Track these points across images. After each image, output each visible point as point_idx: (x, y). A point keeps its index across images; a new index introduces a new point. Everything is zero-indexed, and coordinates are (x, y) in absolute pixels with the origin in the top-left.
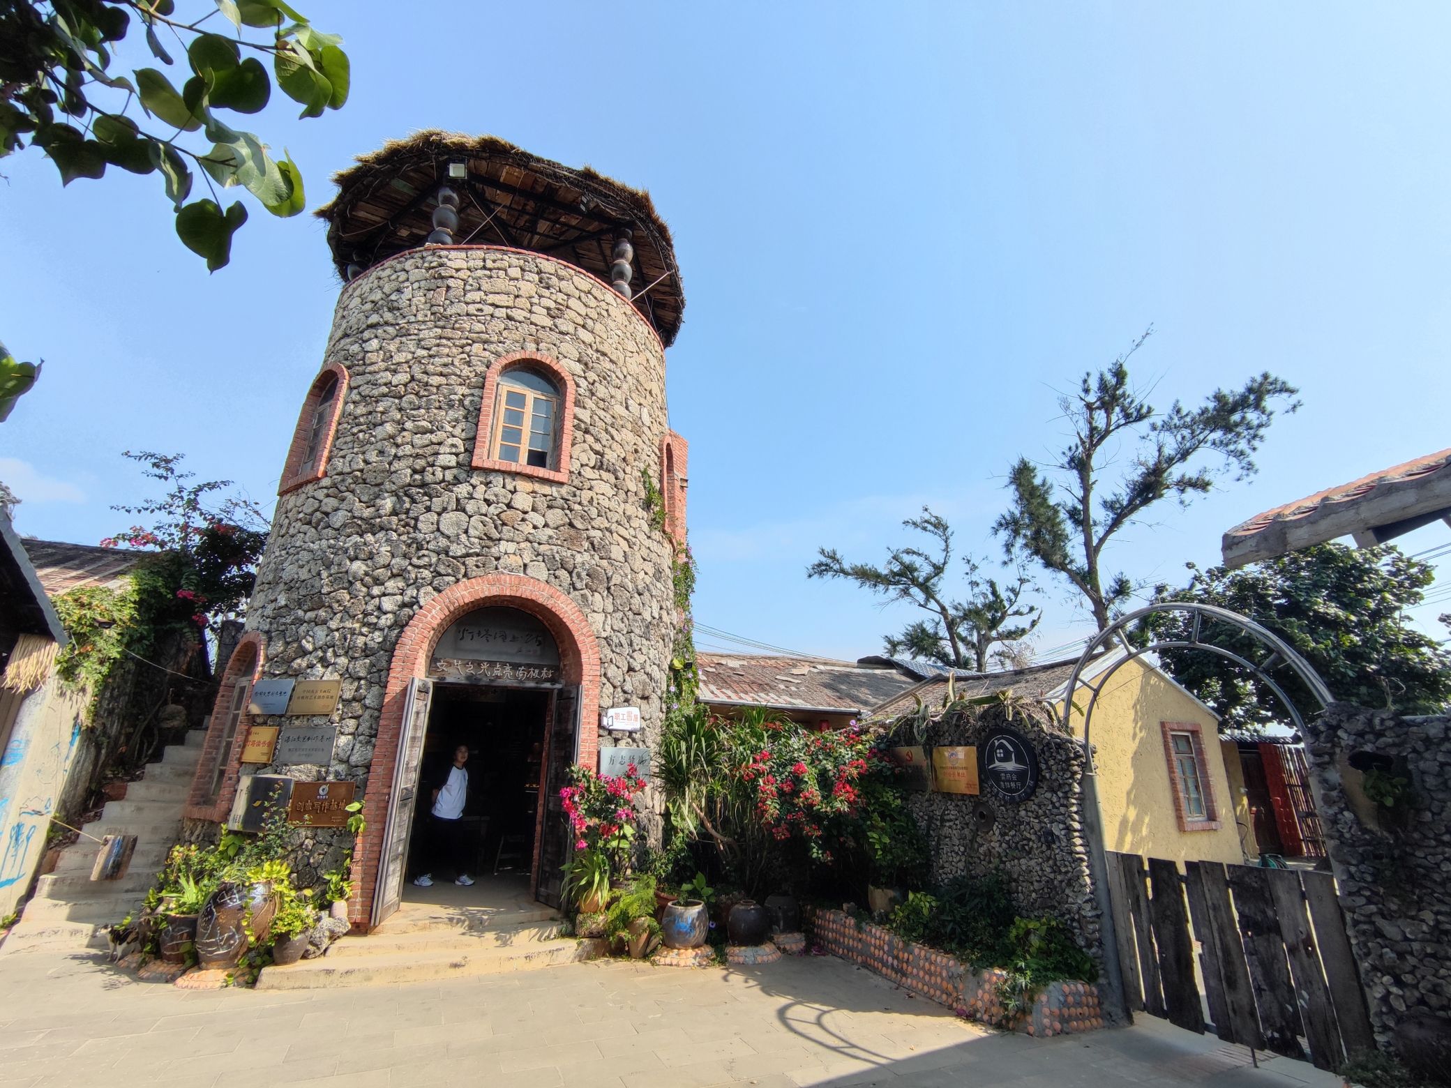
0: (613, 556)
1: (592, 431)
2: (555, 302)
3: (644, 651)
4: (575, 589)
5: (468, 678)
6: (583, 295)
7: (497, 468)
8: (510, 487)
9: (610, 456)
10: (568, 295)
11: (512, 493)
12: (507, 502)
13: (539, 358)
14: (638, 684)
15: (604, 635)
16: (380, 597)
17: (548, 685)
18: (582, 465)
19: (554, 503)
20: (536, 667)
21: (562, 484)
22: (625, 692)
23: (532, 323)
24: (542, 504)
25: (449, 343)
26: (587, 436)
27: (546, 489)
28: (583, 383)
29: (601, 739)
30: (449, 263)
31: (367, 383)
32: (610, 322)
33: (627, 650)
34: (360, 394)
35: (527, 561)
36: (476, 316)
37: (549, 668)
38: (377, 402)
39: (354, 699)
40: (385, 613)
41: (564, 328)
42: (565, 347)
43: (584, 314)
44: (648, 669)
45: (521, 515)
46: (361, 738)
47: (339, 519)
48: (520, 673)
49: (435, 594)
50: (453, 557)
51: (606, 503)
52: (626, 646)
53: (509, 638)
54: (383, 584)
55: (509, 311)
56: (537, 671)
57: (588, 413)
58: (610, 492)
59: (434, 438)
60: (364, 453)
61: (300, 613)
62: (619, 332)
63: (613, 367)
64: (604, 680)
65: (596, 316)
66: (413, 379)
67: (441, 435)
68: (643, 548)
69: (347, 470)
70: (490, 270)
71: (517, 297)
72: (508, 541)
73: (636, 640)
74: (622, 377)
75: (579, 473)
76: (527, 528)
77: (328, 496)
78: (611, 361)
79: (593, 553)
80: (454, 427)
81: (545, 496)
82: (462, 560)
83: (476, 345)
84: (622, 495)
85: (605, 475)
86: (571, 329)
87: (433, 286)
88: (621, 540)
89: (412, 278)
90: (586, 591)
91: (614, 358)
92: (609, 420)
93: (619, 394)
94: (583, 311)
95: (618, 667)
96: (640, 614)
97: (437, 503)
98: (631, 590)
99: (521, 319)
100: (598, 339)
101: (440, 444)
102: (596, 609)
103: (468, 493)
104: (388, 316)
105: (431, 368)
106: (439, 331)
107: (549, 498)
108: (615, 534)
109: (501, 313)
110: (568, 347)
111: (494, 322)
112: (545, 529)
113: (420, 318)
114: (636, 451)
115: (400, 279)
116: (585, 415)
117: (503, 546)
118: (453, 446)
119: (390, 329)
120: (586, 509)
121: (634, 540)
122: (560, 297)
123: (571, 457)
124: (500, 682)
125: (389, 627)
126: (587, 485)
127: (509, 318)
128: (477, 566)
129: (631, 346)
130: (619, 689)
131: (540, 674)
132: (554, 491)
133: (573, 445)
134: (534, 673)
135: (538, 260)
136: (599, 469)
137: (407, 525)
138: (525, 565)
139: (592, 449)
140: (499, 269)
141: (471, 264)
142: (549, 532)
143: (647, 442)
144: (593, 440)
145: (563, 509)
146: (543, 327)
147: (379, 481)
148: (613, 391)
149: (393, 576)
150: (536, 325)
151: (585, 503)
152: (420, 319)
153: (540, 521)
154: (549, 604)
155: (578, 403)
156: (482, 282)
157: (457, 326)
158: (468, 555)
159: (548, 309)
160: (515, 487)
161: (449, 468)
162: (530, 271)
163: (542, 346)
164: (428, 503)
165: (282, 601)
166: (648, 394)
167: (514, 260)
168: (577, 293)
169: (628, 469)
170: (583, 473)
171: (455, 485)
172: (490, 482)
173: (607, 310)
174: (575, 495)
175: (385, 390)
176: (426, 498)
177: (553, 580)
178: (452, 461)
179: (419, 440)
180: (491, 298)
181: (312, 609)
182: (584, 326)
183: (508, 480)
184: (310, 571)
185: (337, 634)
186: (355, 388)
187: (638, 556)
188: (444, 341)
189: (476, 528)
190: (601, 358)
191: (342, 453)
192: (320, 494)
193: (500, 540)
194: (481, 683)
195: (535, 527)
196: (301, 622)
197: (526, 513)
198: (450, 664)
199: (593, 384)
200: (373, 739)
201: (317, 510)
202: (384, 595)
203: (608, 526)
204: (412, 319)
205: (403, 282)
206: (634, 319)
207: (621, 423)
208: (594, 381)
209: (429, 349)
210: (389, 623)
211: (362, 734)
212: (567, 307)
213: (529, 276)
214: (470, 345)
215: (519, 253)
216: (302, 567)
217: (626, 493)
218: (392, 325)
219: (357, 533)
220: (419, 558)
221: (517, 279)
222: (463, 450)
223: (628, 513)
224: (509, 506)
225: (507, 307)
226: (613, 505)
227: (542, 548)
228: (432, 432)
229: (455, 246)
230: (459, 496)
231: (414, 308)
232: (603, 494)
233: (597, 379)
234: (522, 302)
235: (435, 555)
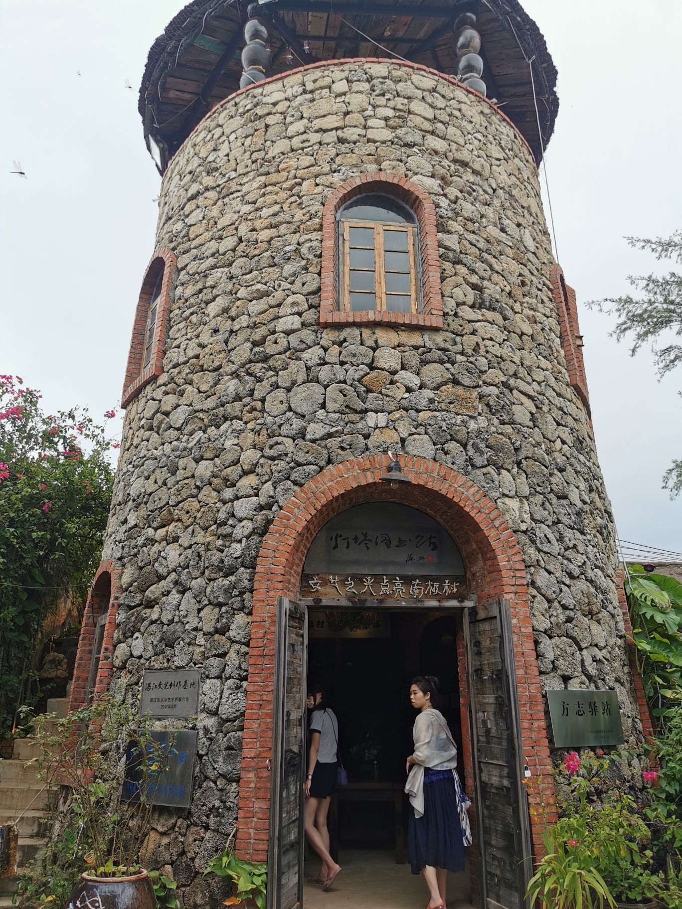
0: (517, 418)
1: (464, 261)
2: (394, 109)
3: (581, 548)
4: (473, 466)
5: (350, 598)
6: (426, 94)
7: (351, 320)
8: (370, 342)
9: (492, 290)
10: (409, 98)
11: (374, 349)
12: (369, 361)
13: (383, 179)
14: (580, 596)
15: (523, 527)
16: (232, 501)
17: (454, 603)
18: (458, 305)
19: (428, 356)
20: (435, 579)
21: (436, 330)
22: (565, 607)
23: (369, 141)
24: (413, 358)
25: (276, 189)
26: (458, 267)
27: (416, 339)
28: (444, 202)
29: (543, 677)
30: (265, 100)
31: (194, 260)
32: (464, 123)
33: (556, 548)
34: (188, 273)
35: (404, 435)
36: (303, 149)
37: (454, 579)
38: (206, 276)
39: (217, 631)
40: (240, 521)
41: (409, 139)
42: (412, 162)
43: (431, 117)
44: (590, 574)
45: (389, 377)
46: (230, 682)
47: (178, 417)
48: (416, 589)
49: (297, 488)
50: (314, 441)
51: (497, 351)
52: (554, 541)
53: (395, 542)
54: (234, 485)
55: (339, 132)
56: (436, 585)
57: (455, 237)
58: (500, 336)
59: (271, 300)
60: (198, 336)
61: (151, 531)
62: (479, 136)
63: (477, 179)
64: (535, 592)
65: (447, 119)
66: (241, 240)
67: (279, 295)
68: (555, 409)
69: (182, 359)
70: (312, 92)
71: (347, 113)
72: (376, 412)
73: (568, 533)
74: (490, 191)
75: (456, 315)
76: (400, 393)
77: (166, 393)
78: (474, 172)
79: (490, 416)
80: (292, 283)
81: (416, 348)
82: (323, 443)
83: (305, 183)
84: (515, 338)
85: (490, 315)
86: (418, 138)
87: (251, 131)
88: (524, 399)
89: (227, 132)
90: (490, 469)
91: (477, 167)
92: (482, 244)
93: (489, 212)
94: (430, 113)
95: (550, 573)
96: (565, 497)
97: (284, 378)
98: (548, 464)
99: (355, 137)
100: (454, 146)
101: (279, 305)
102: (506, 492)
103: (320, 359)
104: (208, 181)
105: (258, 224)
106: (263, 178)
107: (421, 350)
108: (515, 392)
109: (331, 137)
110: (417, 161)
111: (324, 149)
112: (423, 391)
113: (241, 170)
114: (523, 284)
115: (216, 137)
116: (451, 241)
117: (372, 419)
118: (294, 304)
119: (212, 195)
120: (471, 359)
121: (540, 397)
122: (399, 102)
123: (443, 296)
124: (390, 603)
125: (248, 537)
126: (469, 328)
127: (341, 141)
128: (343, 448)
129: (496, 152)
130: (556, 604)
131: (441, 588)
132: (427, 339)
133: (443, 279)
134: (434, 588)
135: (366, 66)
136: (480, 308)
137: (254, 409)
138: (403, 441)
139: (468, 283)
140: (322, 88)
141: (289, 93)
142: (428, 394)
143: (535, 272)
144: (467, 272)
145: (442, 362)
146: (384, 142)
147: (217, 364)
148: (483, 209)
149: (245, 473)
150: (375, 142)
151: (470, 351)
152: (241, 172)
153: (414, 381)
154: (443, 488)
155: (441, 228)
156: (304, 109)
157: (282, 166)
158: (330, 435)
159: (386, 119)
160: (376, 342)
161: (293, 331)
162: (359, 81)
163: (385, 165)
164: (274, 379)
165: (132, 522)
166: (526, 212)
167: (337, 74)
168: (419, 93)
169: (517, 307)
170: (460, 314)
171: (302, 350)
172: (345, 340)
173: (460, 110)
174: (455, 343)
175: (211, 261)
176: (271, 373)
177: (443, 457)
178: (296, 321)
179: (255, 307)
180: (317, 123)
181: (163, 526)
182: (433, 133)
183: (366, 333)
184: (156, 482)
185: (189, 551)
186: (183, 268)
187: (549, 419)
188: (269, 188)
189: (335, 401)
190: (461, 170)
191: (176, 343)
192: (158, 394)
193: (366, 411)
194: (368, 604)
195: (409, 390)
196: (152, 541)
197: (394, 373)
198: (325, 583)
199: (455, 203)
200: (245, 684)
201: (157, 412)
202: (237, 498)
203: (504, 379)
204: (233, 175)
205: (219, 138)
206: (495, 119)
207: (499, 248)
208: (457, 198)
209: (255, 203)
210: (246, 532)
211: (230, 677)
212: (410, 112)
213: (356, 87)
214: (300, 184)
215: (342, 64)
216: (147, 478)
217: (520, 337)
218: (213, 188)
219: (200, 429)
220: (271, 447)
221: (344, 94)
222: (306, 307)
223: (527, 363)
224: (371, 367)
225: (337, 129)
226: (505, 351)
227: (423, 416)
228: (267, 294)
229: (270, 79)
230: (309, 363)
231: (233, 163)
232: (491, 339)
233: (460, 195)
234: (355, 118)
235: (290, 441)
